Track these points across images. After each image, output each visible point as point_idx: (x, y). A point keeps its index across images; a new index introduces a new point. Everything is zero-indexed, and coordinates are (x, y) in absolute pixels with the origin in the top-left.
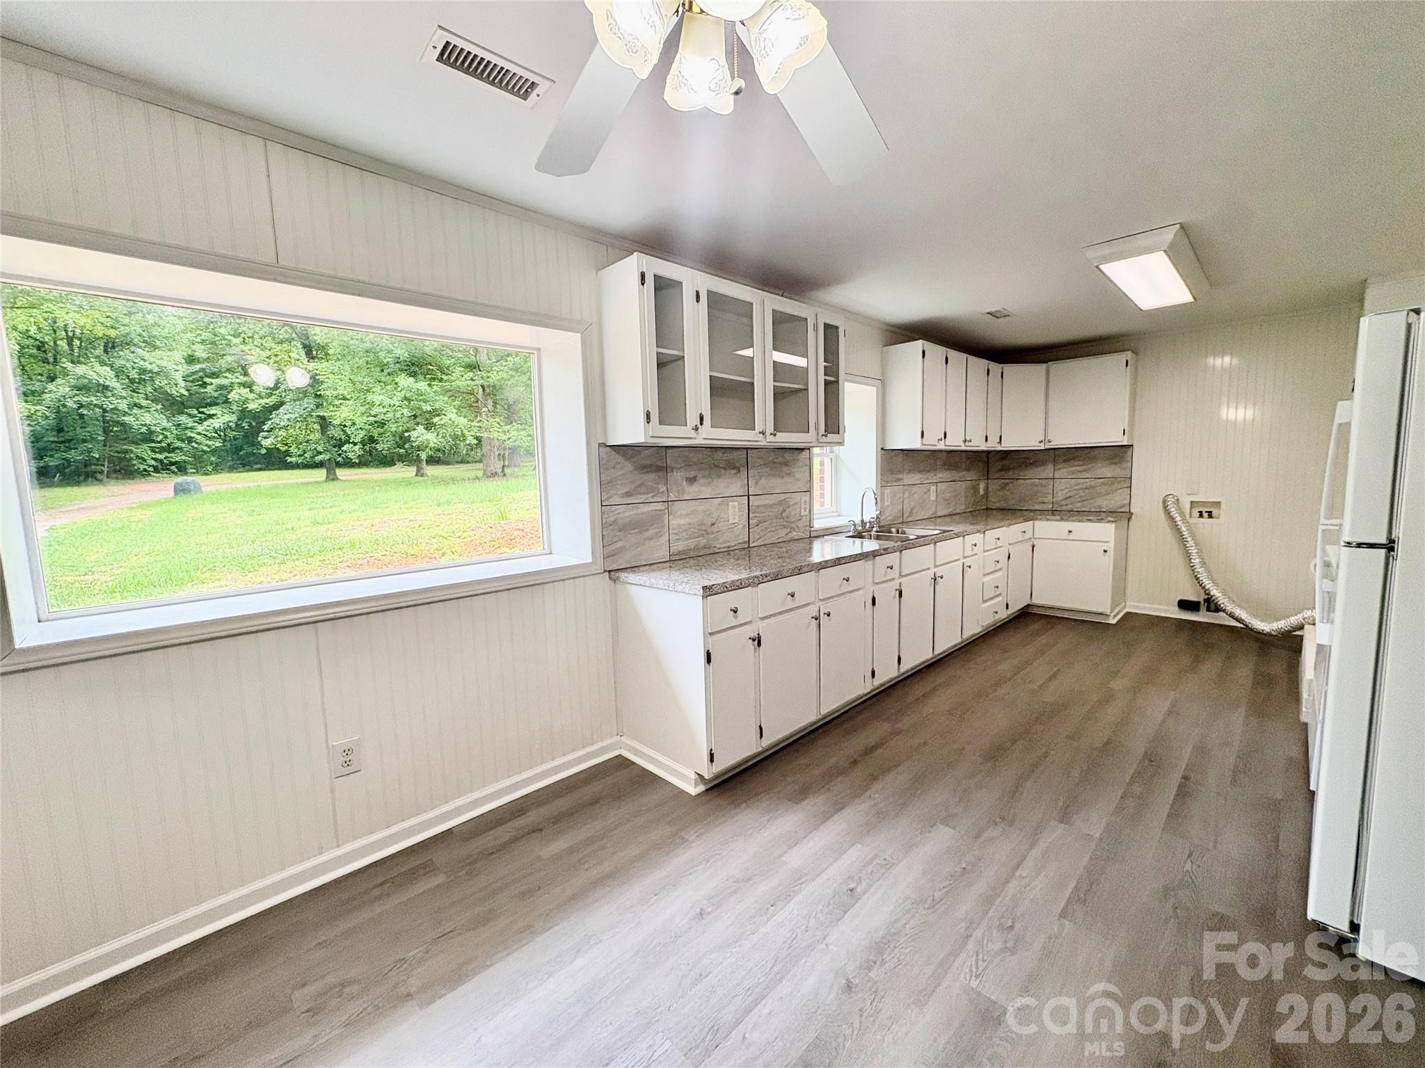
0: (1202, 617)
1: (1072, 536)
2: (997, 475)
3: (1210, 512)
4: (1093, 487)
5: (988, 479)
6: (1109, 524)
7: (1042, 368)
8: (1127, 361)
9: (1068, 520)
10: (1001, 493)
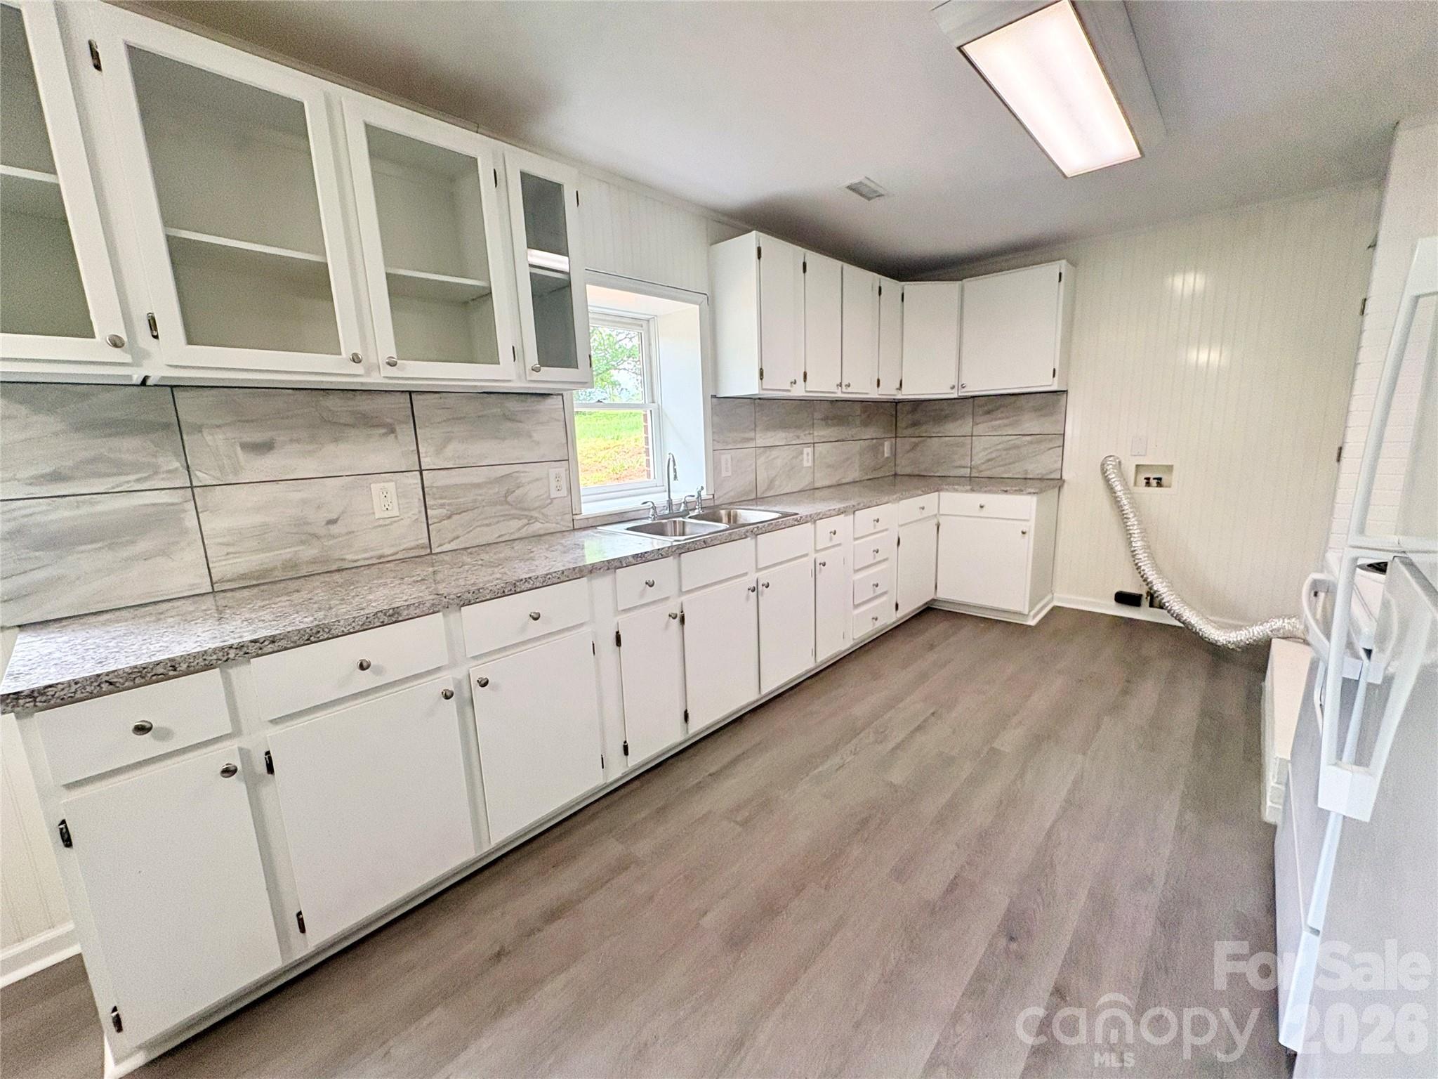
0: (1143, 614)
1: (984, 513)
2: (909, 431)
3: (1160, 479)
4: (1017, 447)
5: (896, 437)
6: (1029, 497)
7: (954, 286)
8: (1060, 274)
9: (979, 491)
10: (911, 455)
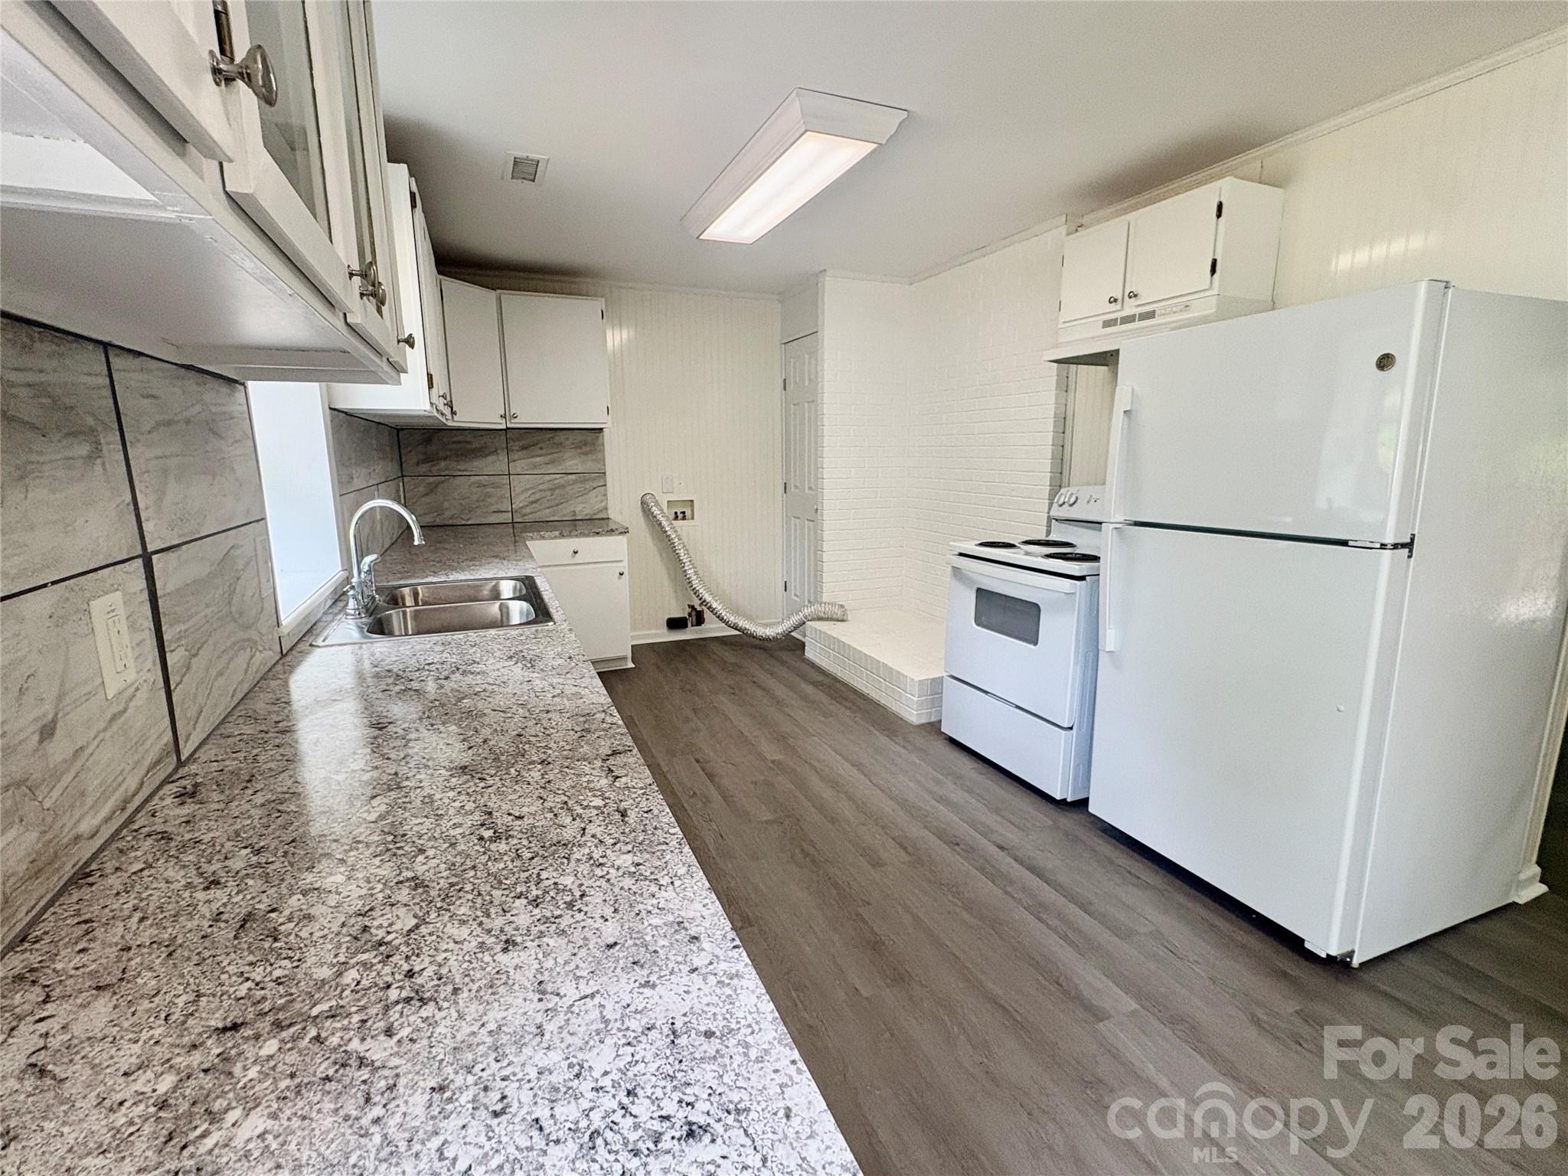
0: (690, 634)
1: (578, 559)
2: (423, 468)
3: (684, 513)
4: (563, 487)
5: (403, 476)
7: (492, 295)
8: (602, 311)
10: (427, 499)
